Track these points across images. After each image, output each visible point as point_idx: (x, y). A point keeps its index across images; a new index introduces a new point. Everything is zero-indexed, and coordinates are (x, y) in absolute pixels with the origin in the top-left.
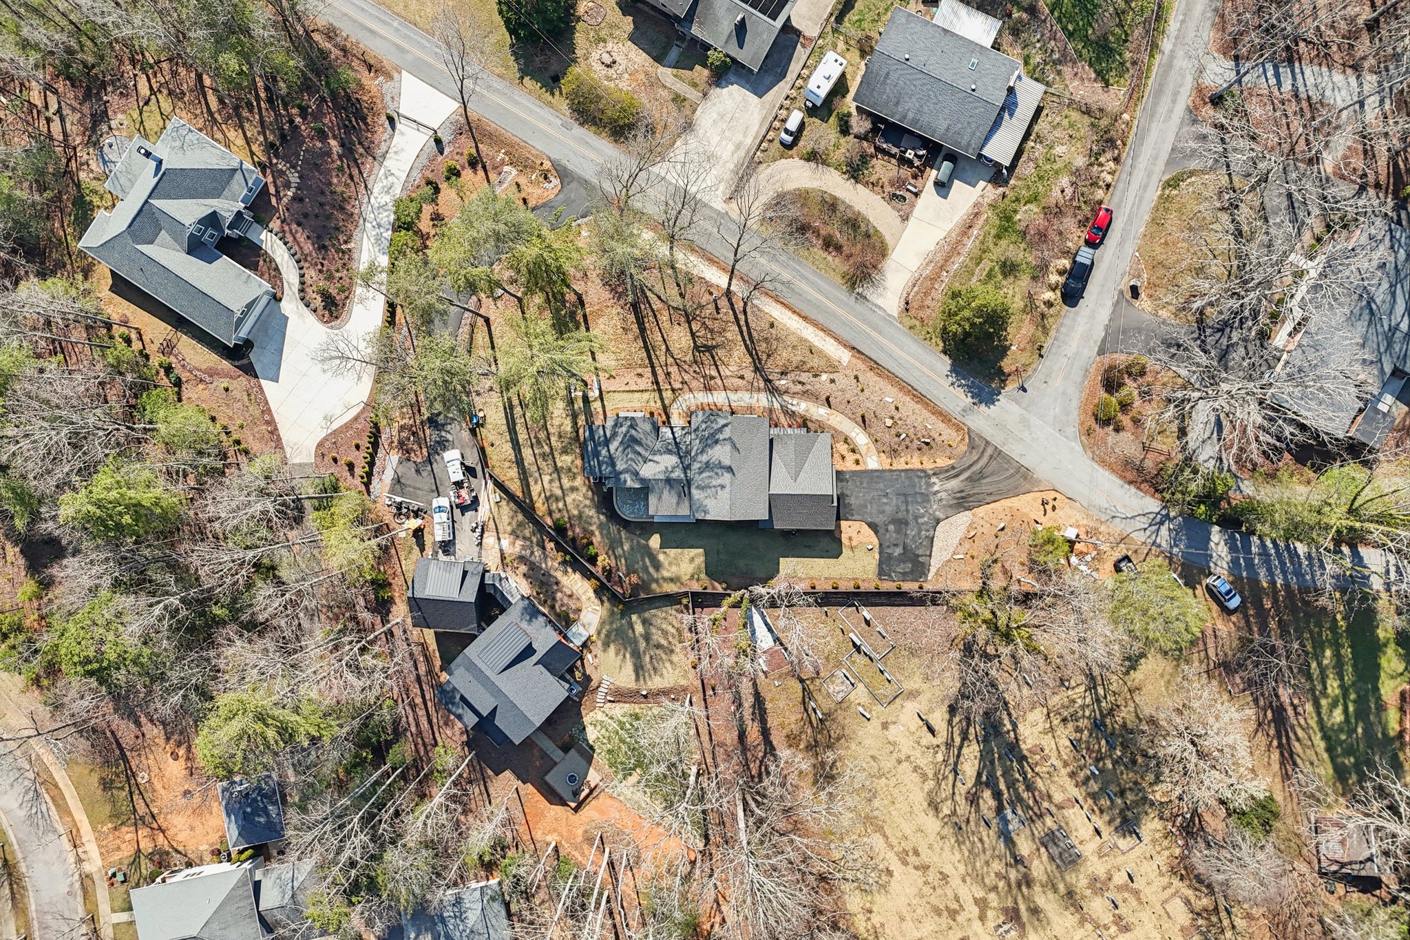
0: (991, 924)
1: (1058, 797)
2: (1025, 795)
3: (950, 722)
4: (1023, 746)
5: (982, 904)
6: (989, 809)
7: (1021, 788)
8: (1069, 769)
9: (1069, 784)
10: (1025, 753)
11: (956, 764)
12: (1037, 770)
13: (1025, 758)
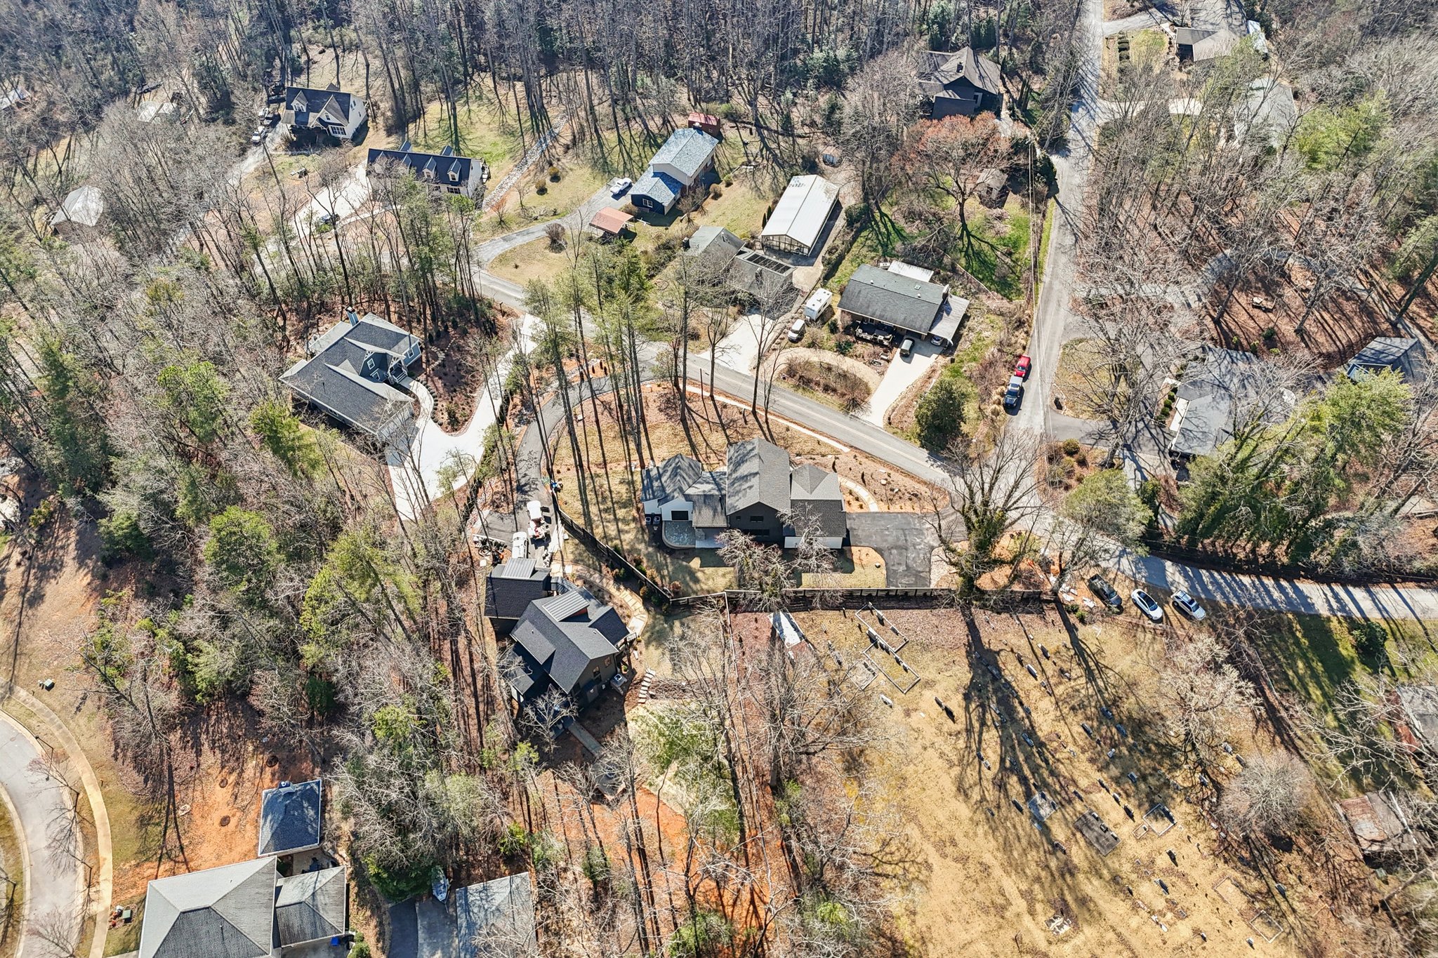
0: (1042, 919)
1: (1083, 783)
2: (1050, 780)
3: (967, 709)
4: (1039, 734)
5: (1028, 895)
6: (1018, 794)
7: (1046, 774)
8: (1088, 755)
9: (1091, 770)
10: (1043, 739)
11: (978, 750)
12: (1057, 756)
13: (1042, 745)
